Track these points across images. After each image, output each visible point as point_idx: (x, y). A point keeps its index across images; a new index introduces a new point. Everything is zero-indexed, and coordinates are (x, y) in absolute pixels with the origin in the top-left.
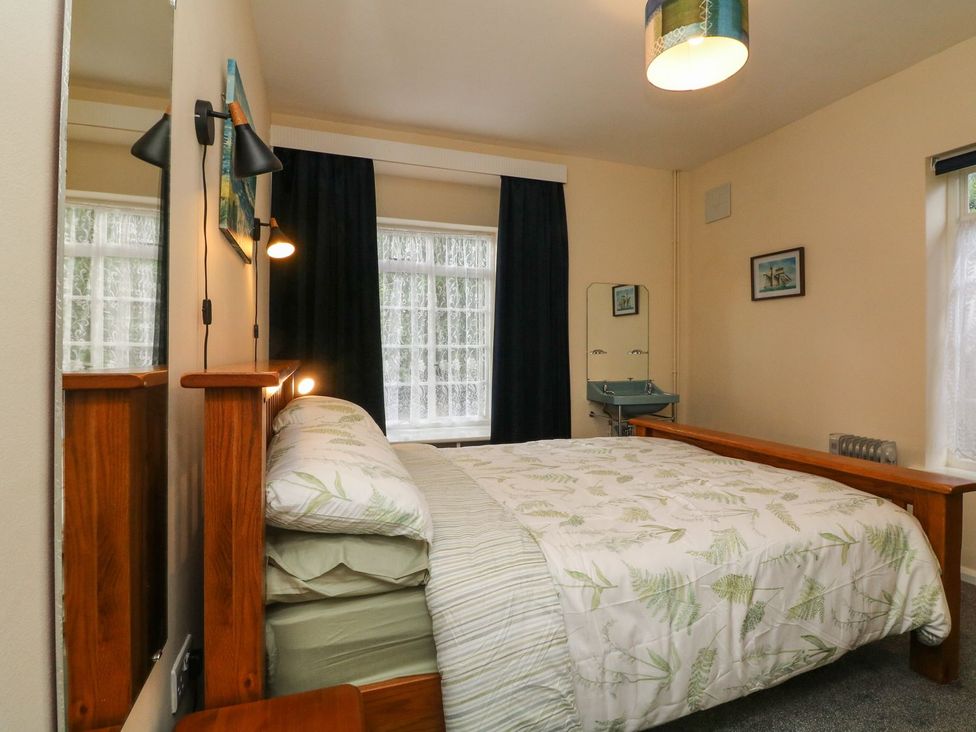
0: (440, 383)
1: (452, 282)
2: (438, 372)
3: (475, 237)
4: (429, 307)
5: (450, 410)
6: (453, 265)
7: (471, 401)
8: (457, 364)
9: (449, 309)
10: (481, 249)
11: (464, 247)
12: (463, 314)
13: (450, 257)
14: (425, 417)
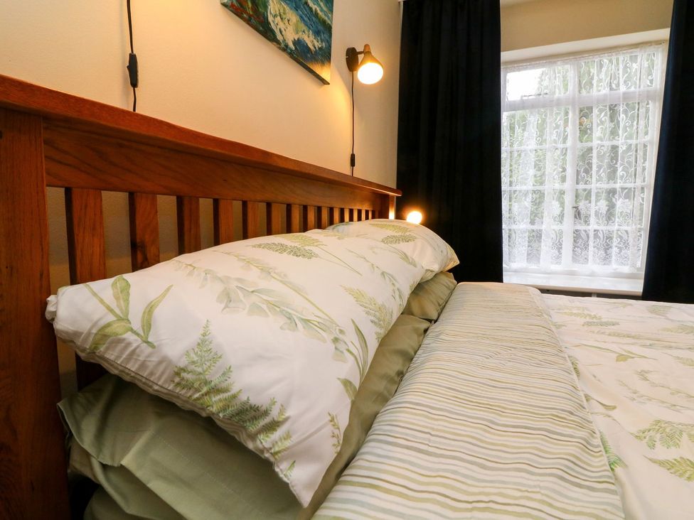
0: (578, 227)
1: (601, 111)
2: (578, 214)
3: (637, 52)
4: (569, 143)
5: (590, 258)
6: (605, 91)
7: (620, 249)
8: (603, 205)
9: (595, 143)
10: (646, 64)
11: (621, 67)
12: (615, 148)
13: (600, 81)
14: (560, 263)
